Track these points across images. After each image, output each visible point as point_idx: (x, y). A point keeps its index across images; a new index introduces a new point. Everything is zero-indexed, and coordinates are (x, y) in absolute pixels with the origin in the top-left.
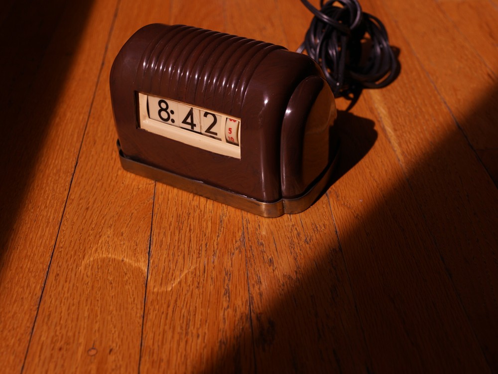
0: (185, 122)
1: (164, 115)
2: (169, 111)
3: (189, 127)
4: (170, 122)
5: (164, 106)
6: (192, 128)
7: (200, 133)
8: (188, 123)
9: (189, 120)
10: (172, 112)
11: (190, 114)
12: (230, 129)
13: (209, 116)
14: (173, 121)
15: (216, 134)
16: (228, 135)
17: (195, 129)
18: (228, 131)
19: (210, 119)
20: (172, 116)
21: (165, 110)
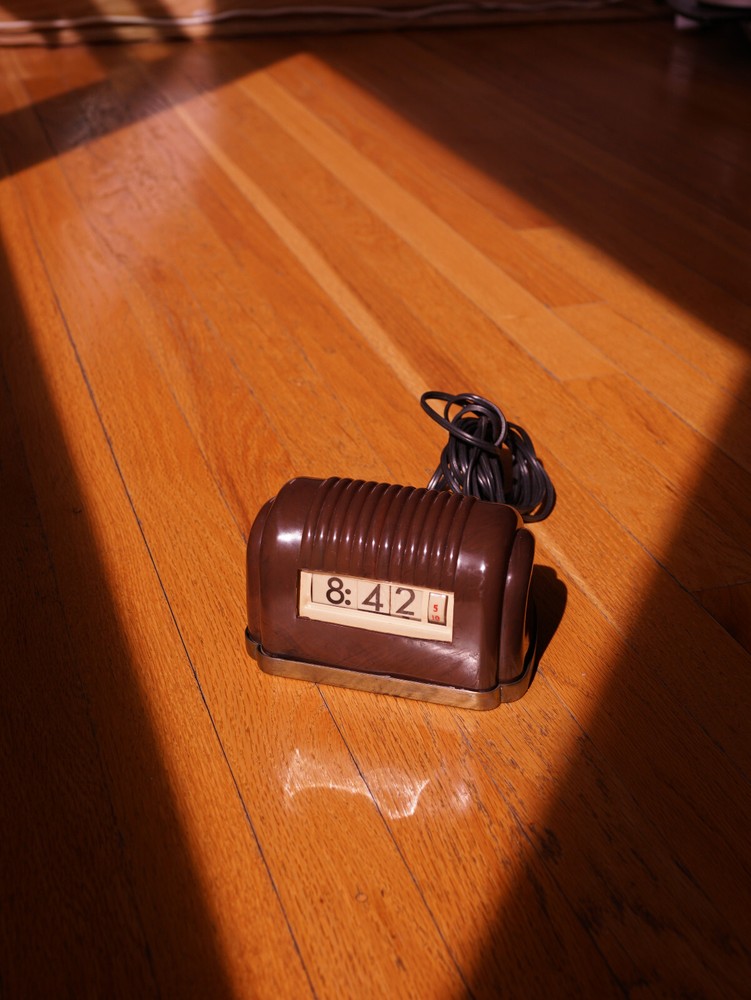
0: (366, 602)
1: (335, 596)
2: (343, 590)
3: (373, 608)
4: (343, 603)
5: (335, 584)
6: (377, 609)
7: (389, 615)
8: (372, 604)
9: (373, 600)
10: (348, 592)
11: (377, 591)
12: (435, 606)
13: (403, 592)
14: (348, 602)
15: (412, 613)
16: (432, 612)
17: (381, 610)
18: (432, 609)
19: (405, 596)
20: (347, 597)
21: (337, 590)
